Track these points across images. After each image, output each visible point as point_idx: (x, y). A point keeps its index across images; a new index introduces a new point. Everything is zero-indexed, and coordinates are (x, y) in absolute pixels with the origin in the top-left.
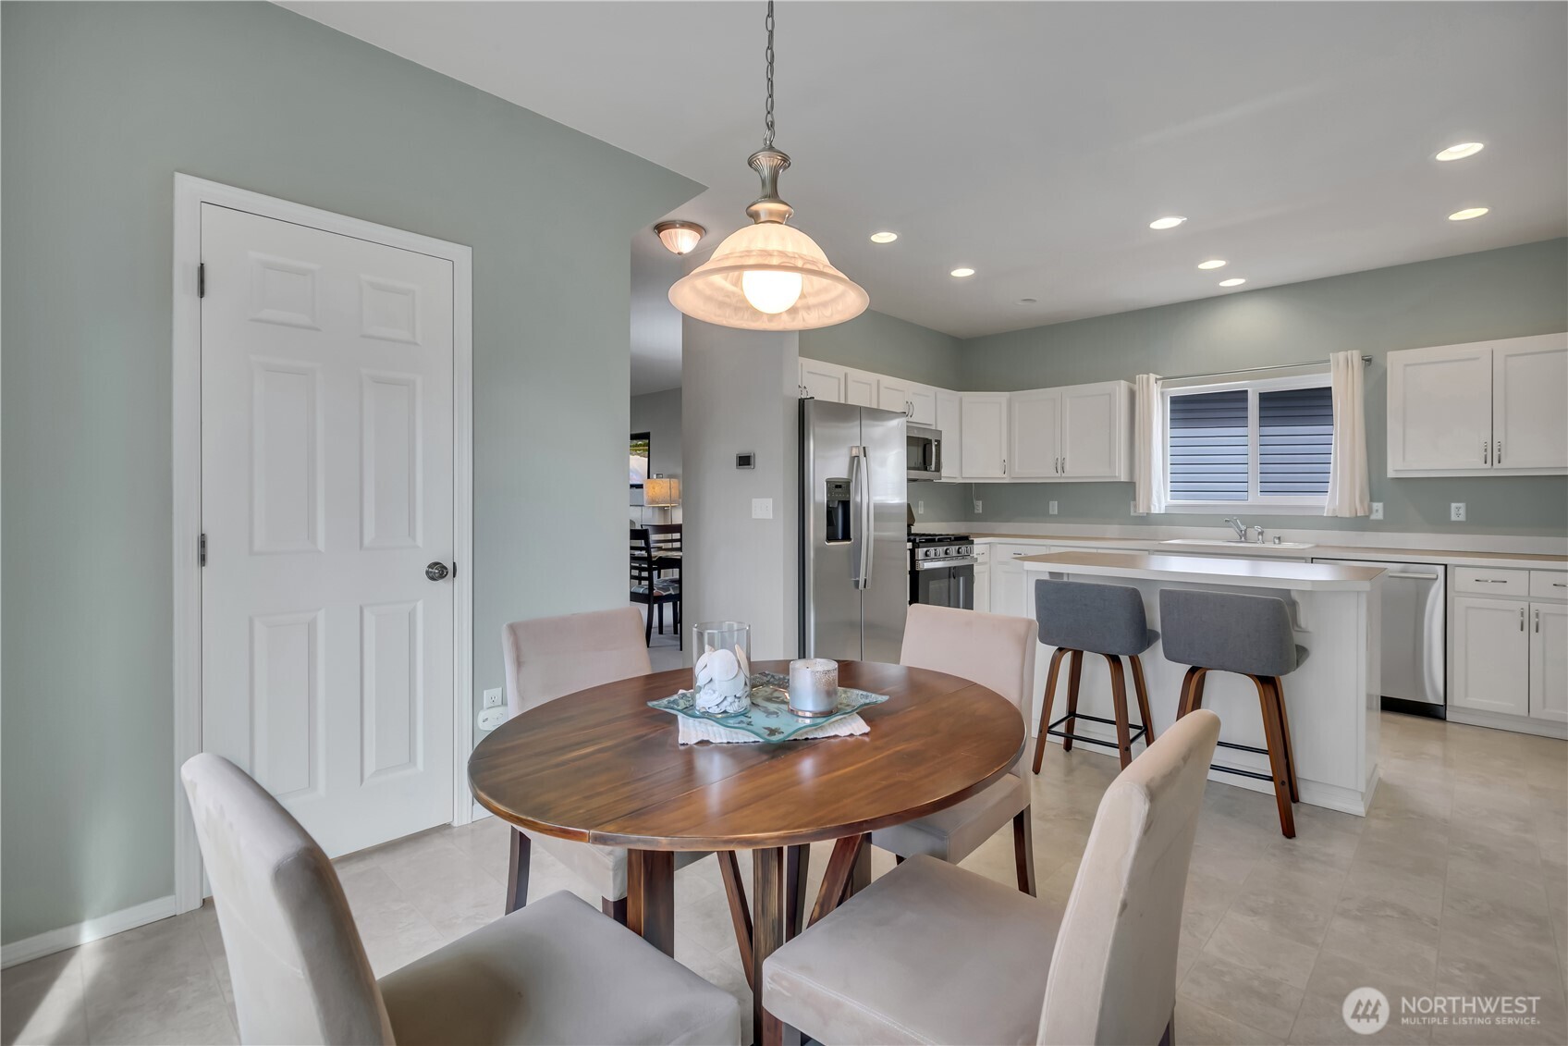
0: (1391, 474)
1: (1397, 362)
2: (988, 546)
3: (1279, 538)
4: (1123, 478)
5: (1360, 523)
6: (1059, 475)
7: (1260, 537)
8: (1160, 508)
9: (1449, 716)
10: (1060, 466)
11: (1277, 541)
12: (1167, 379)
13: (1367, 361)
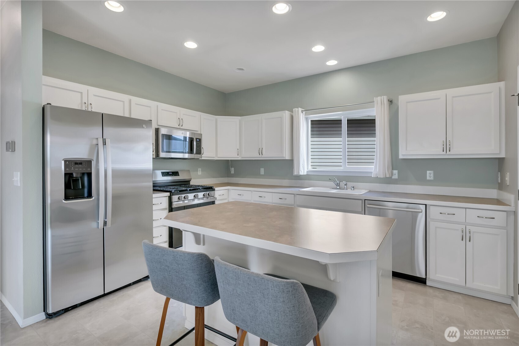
0: (401, 157)
1: (403, 100)
2: (227, 190)
3: (353, 187)
4: (288, 157)
5: (388, 181)
6: (260, 156)
7: (345, 186)
8: (304, 172)
9: (428, 283)
10: (261, 152)
11: (352, 189)
12: (307, 111)
13: (391, 102)
